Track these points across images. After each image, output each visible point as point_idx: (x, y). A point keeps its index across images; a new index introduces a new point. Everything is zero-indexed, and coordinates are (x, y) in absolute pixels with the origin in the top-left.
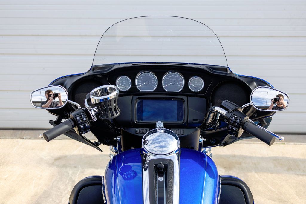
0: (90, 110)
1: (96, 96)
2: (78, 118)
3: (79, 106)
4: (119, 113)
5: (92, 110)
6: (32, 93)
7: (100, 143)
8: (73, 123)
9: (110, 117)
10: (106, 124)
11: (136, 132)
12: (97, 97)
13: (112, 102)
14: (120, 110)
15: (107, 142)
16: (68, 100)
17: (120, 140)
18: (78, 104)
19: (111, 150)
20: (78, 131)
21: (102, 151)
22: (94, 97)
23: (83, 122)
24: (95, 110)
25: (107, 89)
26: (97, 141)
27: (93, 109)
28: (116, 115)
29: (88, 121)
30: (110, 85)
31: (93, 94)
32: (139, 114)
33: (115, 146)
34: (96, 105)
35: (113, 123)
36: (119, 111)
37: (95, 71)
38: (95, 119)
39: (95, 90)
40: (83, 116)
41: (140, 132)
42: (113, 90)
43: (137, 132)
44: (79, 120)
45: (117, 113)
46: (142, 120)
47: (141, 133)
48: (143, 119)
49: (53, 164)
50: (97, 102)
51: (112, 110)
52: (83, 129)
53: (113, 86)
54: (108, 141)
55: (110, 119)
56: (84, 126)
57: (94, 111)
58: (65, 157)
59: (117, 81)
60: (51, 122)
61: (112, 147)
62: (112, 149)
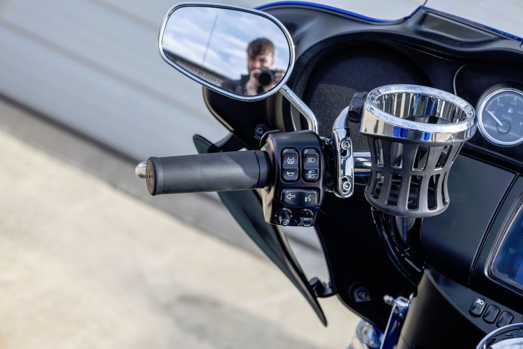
0: (344, 153)
1: (386, 111)
2: (291, 162)
3: (313, 123)
4: (440, 208)
5: (352, 157)
6: (176, 8)
7: (329, 291)
8: (264, 169)
9: (403, 206)
10: (381, 231)
11: (473, 307)
12: (388, 115)
13: (434, 157)
14: (448, 200)
15: (358, 300)
16: (286, 87)
17: (406, 311)
18: (315, 114)
19: (360, 334)
20: (269, 205)
21: (325, 322)
22: (377, 111)
23: (302, 183)
24: (361, 160)
25: (436, 105)
26: (325, 279)
27: (356, 154)
28: (424, 209)
29: (321, 187)
30: (454, 93)
31: (380, 99)
32: (512, 251)
33: (379, 329)
34: (372, 142)
35: (405, 239)
36: (444, 200)
37: (425, 28)
38: (346, 190)
39: (394, 89)
40: (310, 160)
41: (484, 315)
42: (454, 115)
43: (475, 311)
44: (290, 170)
45: (432, 205)
46: (512, 275)
47: (488, 319)
48: (518, 274)
49: (166, 308)
50: (380, 133)
51: (419, 187)
52: (289, 207)
53: (461, 103)
54: (360, 298)
55: (398, 214)
56: (300, 197)
57: (358, 165)
58: (214, 304)
59: (489, 97)
60: (199, 140)
61: (367, 324)
62: (366, 332)
